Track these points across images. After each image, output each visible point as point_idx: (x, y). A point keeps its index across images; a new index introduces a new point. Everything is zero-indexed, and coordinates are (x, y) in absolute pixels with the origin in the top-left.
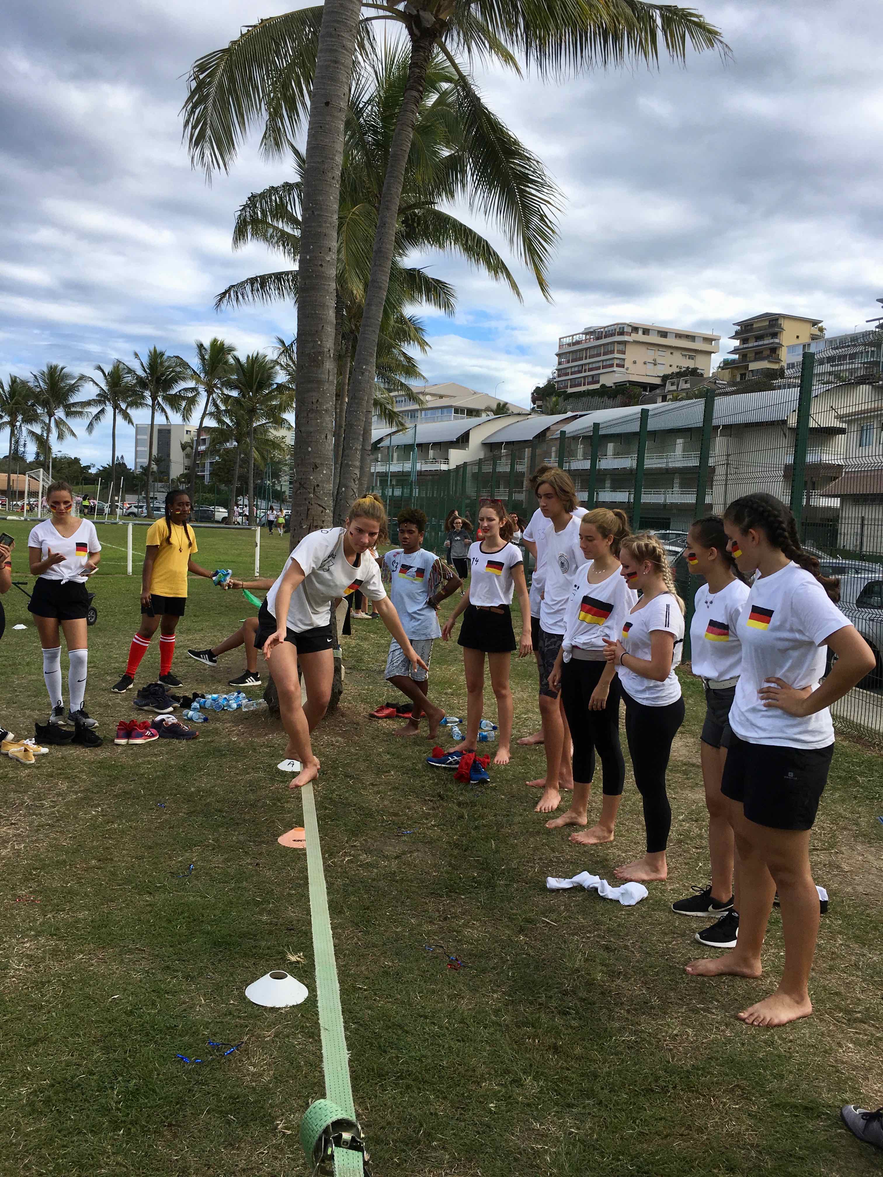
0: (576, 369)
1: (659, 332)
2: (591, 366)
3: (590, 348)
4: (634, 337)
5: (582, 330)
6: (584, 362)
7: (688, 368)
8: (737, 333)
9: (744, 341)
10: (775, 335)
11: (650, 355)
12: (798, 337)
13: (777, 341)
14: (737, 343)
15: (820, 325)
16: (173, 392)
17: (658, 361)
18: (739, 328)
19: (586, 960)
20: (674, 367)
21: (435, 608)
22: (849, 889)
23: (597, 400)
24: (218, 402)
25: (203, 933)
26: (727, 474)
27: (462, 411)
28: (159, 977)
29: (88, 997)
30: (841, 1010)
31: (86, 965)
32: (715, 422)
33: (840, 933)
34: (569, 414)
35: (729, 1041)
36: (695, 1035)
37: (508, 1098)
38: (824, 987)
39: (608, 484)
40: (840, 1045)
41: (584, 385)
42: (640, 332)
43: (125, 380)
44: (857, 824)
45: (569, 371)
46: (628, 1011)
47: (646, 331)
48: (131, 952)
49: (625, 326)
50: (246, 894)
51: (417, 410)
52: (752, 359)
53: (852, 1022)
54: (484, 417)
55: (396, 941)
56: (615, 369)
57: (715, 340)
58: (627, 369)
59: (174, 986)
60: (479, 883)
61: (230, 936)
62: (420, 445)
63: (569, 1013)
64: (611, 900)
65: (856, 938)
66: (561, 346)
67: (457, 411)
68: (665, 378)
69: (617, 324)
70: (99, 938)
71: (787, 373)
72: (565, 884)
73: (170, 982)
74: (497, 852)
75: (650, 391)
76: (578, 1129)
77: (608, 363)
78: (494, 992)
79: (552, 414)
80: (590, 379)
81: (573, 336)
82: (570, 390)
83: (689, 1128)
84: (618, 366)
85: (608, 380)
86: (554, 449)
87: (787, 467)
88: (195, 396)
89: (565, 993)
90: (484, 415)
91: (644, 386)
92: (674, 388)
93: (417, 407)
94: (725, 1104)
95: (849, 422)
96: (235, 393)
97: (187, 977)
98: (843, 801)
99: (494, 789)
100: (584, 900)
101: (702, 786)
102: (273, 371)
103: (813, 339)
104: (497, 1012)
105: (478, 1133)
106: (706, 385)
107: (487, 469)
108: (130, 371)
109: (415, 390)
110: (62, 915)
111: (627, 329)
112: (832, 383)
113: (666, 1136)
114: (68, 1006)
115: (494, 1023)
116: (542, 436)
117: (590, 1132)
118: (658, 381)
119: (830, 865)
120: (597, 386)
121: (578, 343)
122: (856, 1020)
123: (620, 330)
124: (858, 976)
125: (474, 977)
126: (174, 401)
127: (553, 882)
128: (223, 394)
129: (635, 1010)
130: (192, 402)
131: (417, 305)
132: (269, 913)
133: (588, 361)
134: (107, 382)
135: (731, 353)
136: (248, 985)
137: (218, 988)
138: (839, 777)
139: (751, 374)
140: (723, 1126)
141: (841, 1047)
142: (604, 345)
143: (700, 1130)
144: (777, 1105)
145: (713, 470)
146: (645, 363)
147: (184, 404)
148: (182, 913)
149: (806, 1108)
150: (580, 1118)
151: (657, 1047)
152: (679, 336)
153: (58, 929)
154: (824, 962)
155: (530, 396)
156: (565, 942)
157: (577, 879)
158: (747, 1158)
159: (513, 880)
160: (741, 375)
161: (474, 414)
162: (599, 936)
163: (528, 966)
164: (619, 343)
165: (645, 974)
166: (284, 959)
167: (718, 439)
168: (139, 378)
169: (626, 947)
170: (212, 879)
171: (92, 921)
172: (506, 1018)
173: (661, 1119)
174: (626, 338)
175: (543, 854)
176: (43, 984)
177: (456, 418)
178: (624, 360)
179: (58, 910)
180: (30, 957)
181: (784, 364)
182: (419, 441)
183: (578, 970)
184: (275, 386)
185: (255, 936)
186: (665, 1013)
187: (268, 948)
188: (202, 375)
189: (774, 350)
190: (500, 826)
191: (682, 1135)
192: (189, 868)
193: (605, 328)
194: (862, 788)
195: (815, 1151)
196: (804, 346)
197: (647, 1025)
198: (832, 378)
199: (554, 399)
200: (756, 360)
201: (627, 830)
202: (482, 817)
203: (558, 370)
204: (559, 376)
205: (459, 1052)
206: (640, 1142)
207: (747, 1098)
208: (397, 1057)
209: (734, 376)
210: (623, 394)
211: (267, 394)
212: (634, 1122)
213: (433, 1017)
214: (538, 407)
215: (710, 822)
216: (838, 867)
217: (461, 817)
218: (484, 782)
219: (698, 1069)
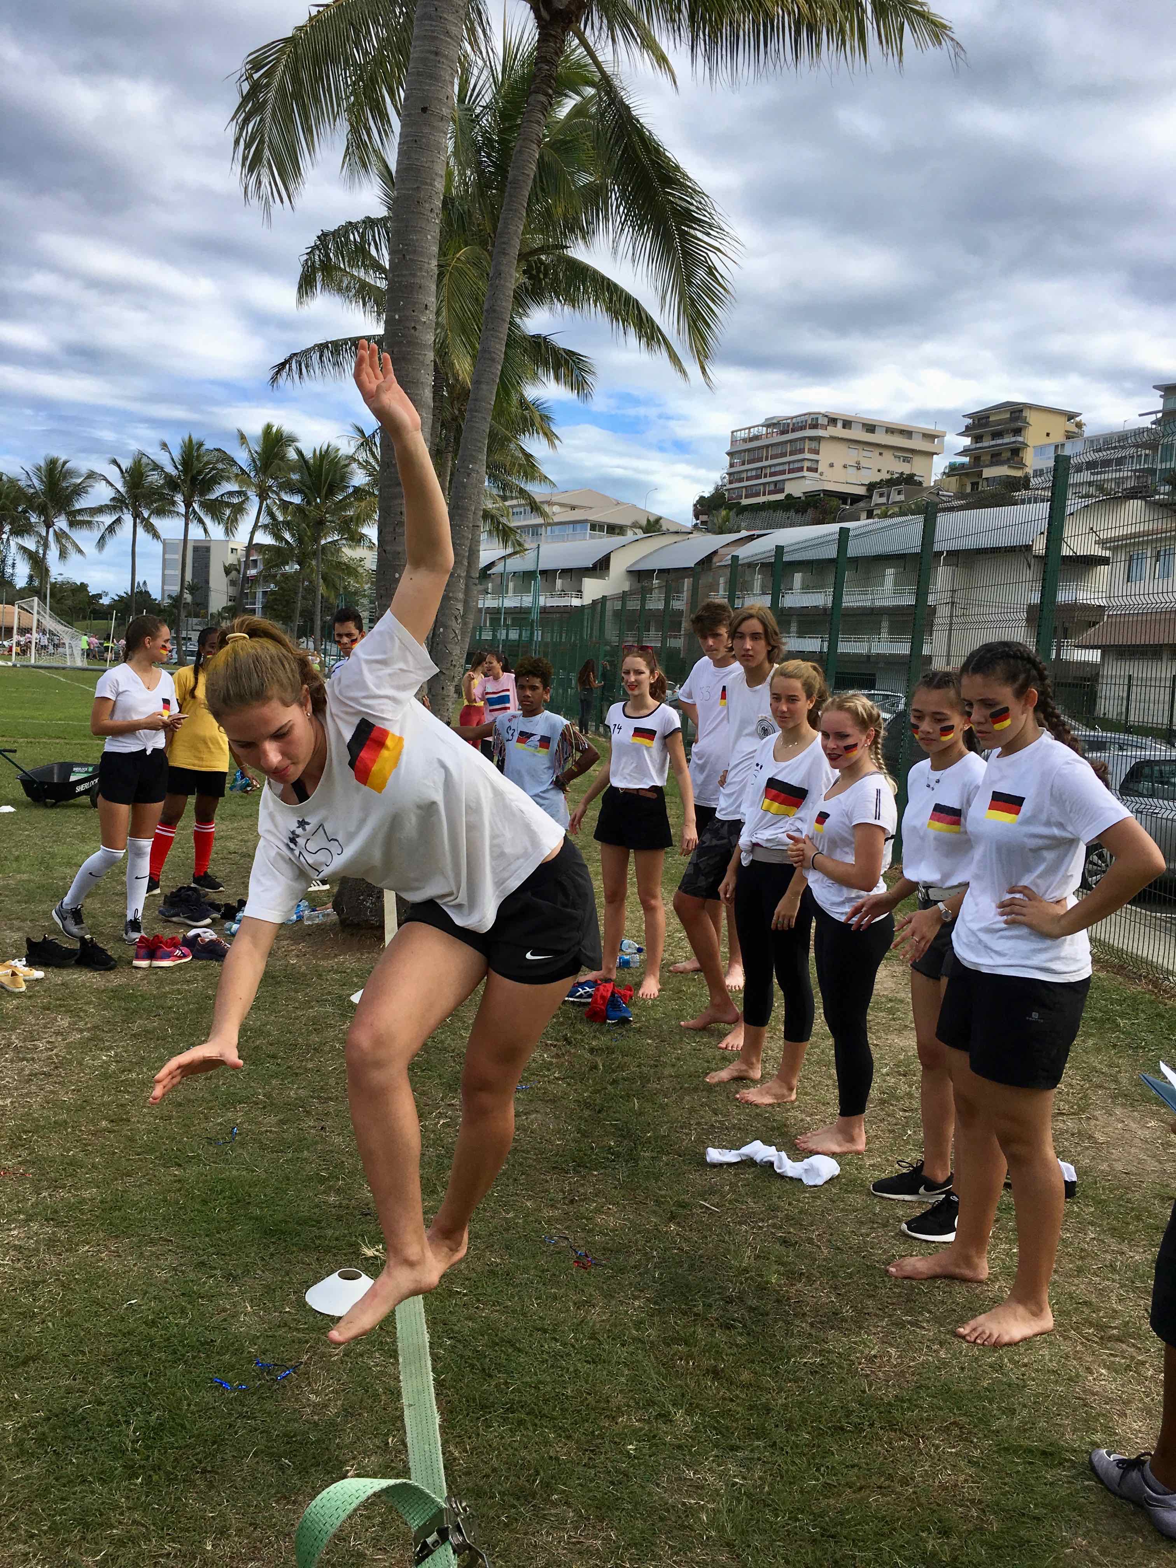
0: (754, 473)
1: (864, 425)
2: (773, 470)
3: (772, 445)
4: (832, 431)
5: (762, 421)
6: (765, 463)
7: (902, 473)
8: (968, 428)
9: (977, 439)
10: (1018, 431)
11: (852, 455)
12: (1048, 435)
13: (1020, 439)
14: (967, 441)
15: (1078, 419)
16: (212, 496)
17: (862, 464)
18: (971, 421)
19: (757, 1257)
20: (884, 471)
21: (564, 790)
22: (1104, 1166)
23: (780, 515)
24: (275, 509)
25: (250, 1219)
26: (951, 616)
27: (601, 529)
28: (192, 1276)
29: (96, 1302)
30: (1091, 1324)
31: (93, 1260)
32: (937, 548)
33: (1092, 1224)
34: (744, 533)
35: (945, 1364)
36: (900, 1357)
37: (652, 1437)
38: (1070, 1294)
39: (794, 628)
40: (1089, 1370)
41: (764, 495)
42: (840, 424)
43: (150, 479)
44: (1116, 1081)
45: (744, 475)
46: (812, 1325)
47: (847, 424)
48: (152, 1242)
49: (820, 416)
50: (308, 1168)
51: (541, 525)
52: (987, 463)
53: (1104, 1340)
54: (630, 535)
55: (507, 1230)
56: (805, 473)
57: (938, 437)
58: (821, 474)
59: (211, 1288)
60: (618, 1155)
61: (286, 1222)
62: (544, 572)
63: (735, 1328)
64: (791, 1178)
65: (1113, 1231)
66: (733, 442)
67: (593, 527)
68: (871, 487)
69: (810, 414)
70: (111, 1224)
71: (1033, 482)
72: (731, 1156)
73: (205, 1283)
74: (641, 1114)
75: (851, 504)
76: (744, 1478)
77: (796, 465)
78: (636, 1298)
79: (721, 532)
80: (772, 487)
81: (749, 428)
82: (745, 502)
83: (890, 1477)
84: (809, 469)
85: (796, 488)
86: (722, 580)
87: (1031, 608)
88: (243, 502)
89: (729, 1301)
90: (630, 533)
91: (843, 497)
92: (883, 500)
93: (540, 521)
94: (937, 1447)
95: (1114, 549)
96: (297, 499)
97: (228, 1276)
98: (1098, 1050)
99: (639, 1031)
100: (756, 1178)
101: (912, 1029)
102: (349, 469)
103: (1068, 438)
104: (638, 1325)
105: (612, 1483)
106: (925, 497)
107: (633, 605)
108: (156, 467)
109: (538, 499)
110: (62, 1193)
111: (823, 421)
112: (1092, 496)
113: (861, 1489)
114: (69, 1313)
115: (634, 1339)
116: (707, 561)
117: (759, 1482)
118: (862, 491)
119: (1079, 1132)
120: (780, 497)
121: (756, 438)
122: (1110, 1338)
123: (813, 421)
124: (1114, 1281)
125: (609, 1278)
126: (214, 508)
127: (714, 1155)
128: (281, 500)
129: (821, 1322)
130: (239, 509)
131: (540, 385)
132: (338, 1191)
133: (770, 462)
134: (125, 483)
135: (960, 454)
136: (309, 1287)
137: (269, 1290)
138: (1094, 1019)
139: (985, 483)
140: (934, 1475)
141: (1091, 1373)
142: (791, 441)
143: (904, 1482)
144: (1006, 1449)
145: (933, 610)
146: (845, 466)
147: (228, 512)
148: (222, 1191)
149: (1044, 1453)
150: (746, 1464)
151: (849, 1371)
152: (891, 430)
153: (56, 1212)
154: (1071, 1262)
155: (692, 508)
156: (730, 1233)
157: (746, 1150)
158: (965, 1518)
159: (662, 1152)
160: (973, 484)
161: (617, 531)
162: (774, 1226)
163: (680, 1264)
164: (811, 439)
165: (835, 1276)
166: (357, 1253)
167: (940, 569)
168: (169, 478)
169: (810, 1241)
170: (263, 1147)
171: (102, 1202)
172: (652, 1333)
173: (853, 1466)
174: (820, 433)
175: (702, 1117)
176: (36, 1284)
177: (592, 537)
178: (817, 461)
179: (56, 1187)
180: (19, 1249)
181: (1030, 471)
182: (542, 567)
183: (746, 1270)
184: (351, 490)
185: (319, 1222)
186: (860, 1328)
187: (337, 1239)
188: (252, 474)
189: (1016, 452)
190: (645, 1079)
191: (880, 1487)
192: (231, 1132)
193: (792, 418)
194: (1123, 1033)
195: (1054, 1509)
196: (1057, 447)
197: (837, 1342)
198: (1092, 490)
199: (724, 513)
200: (992, 464)
201: (814, 1087)
202: (622, 1067)
203: (729, 474)
204: (731, 482)
205: (588, 1375)
206: (826, 1497)
207: (966, 1440)
208: (506, 1383)
209: (962, 486)
210: (816, 508)
211: (341, 501)
212: (818, 1470)
213: (555, 1330)
214: (703, 523)
215: (922, 1076)
216: (1090, 1137)
217: (595, 1067)
218: (624, 1021)
219: (903, 1401)
